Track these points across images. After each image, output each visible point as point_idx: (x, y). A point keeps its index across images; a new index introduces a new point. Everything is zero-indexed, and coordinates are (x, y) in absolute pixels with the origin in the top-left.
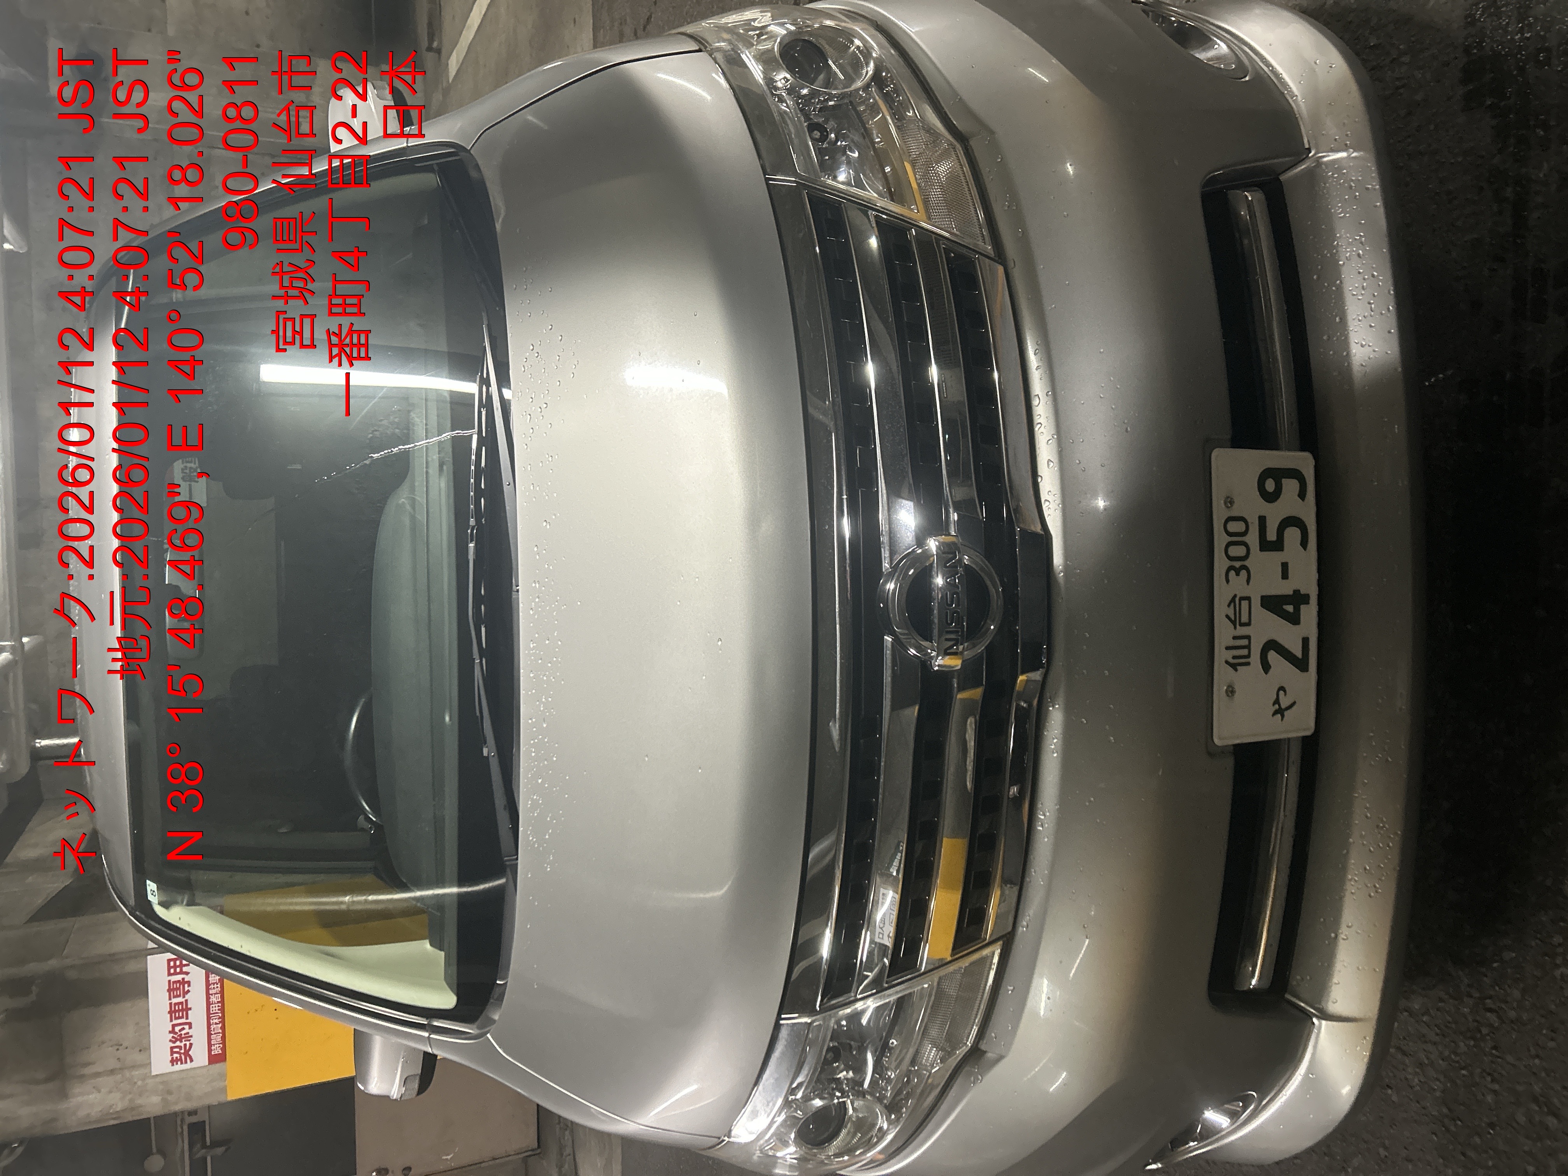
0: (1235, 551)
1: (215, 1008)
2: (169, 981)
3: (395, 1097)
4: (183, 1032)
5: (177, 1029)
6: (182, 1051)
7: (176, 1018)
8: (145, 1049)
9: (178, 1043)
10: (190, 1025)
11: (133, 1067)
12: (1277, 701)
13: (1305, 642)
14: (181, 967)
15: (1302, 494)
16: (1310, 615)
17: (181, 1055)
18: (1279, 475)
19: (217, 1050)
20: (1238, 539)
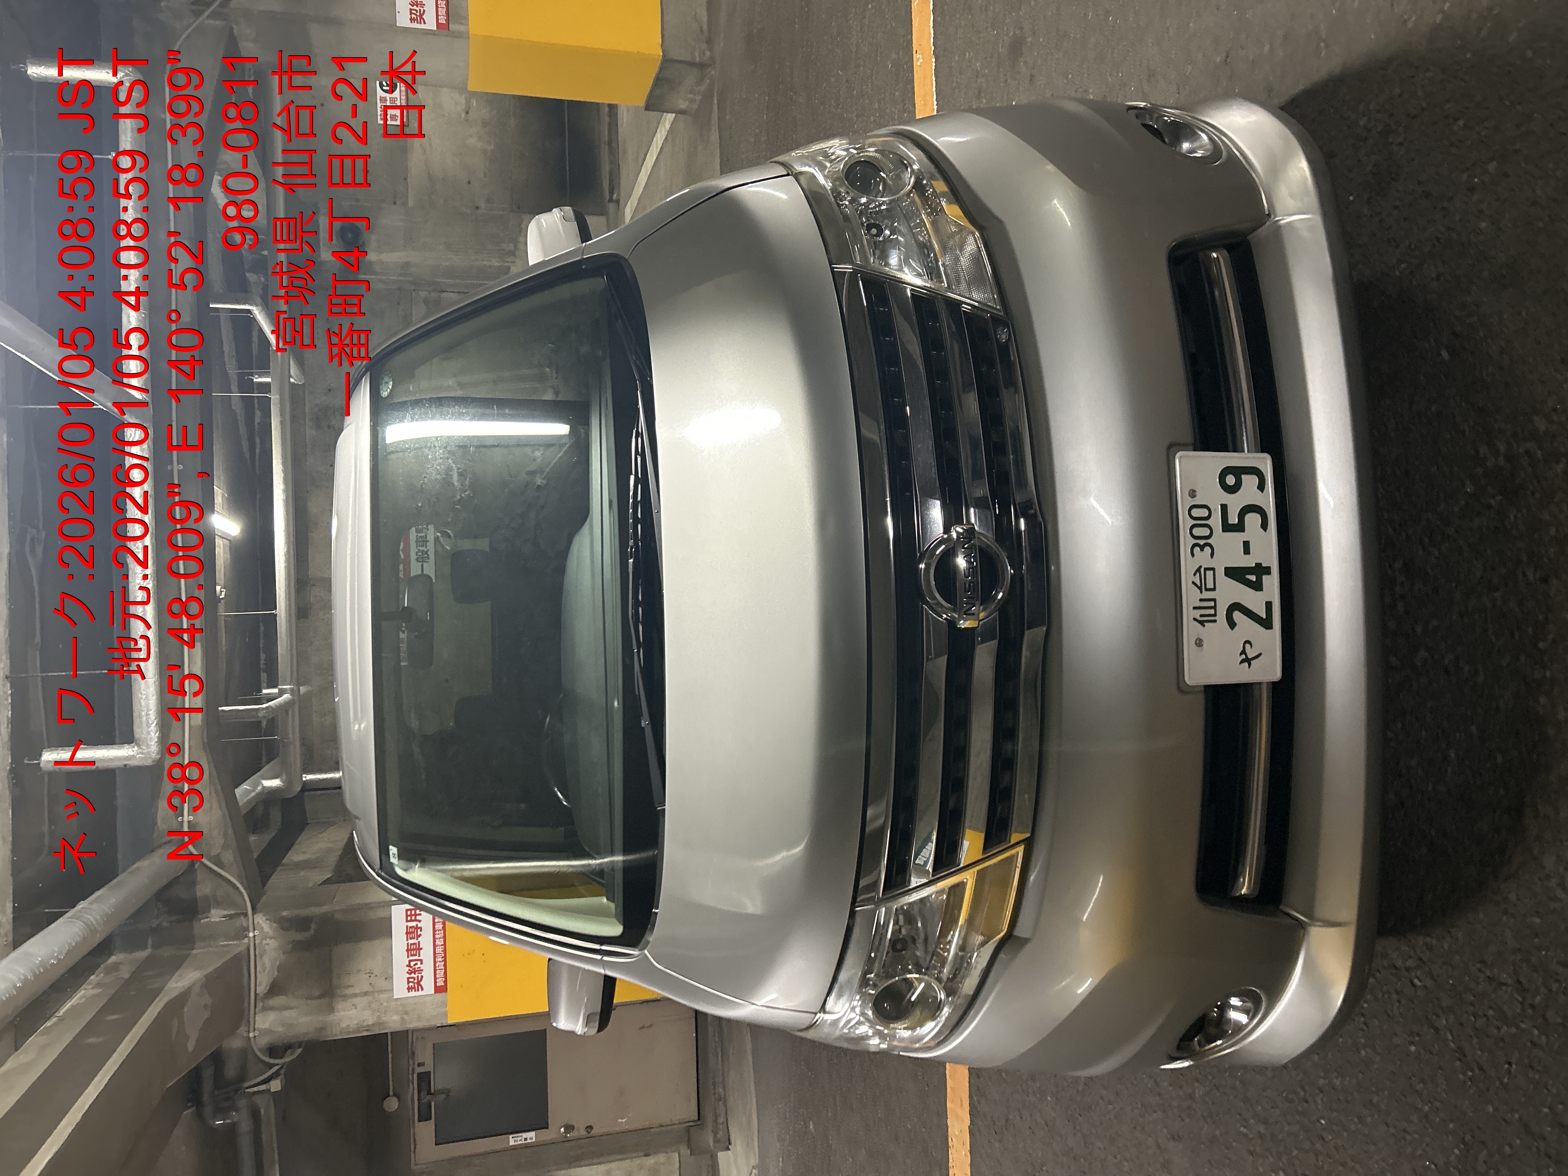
0: (1198, 532)
1: (439, 950)
2: (407, 926)
3: (579, 1033)
4: (417, 966)
5: (412, 964)
6: (416, 981)
7: (412, 955)
8: (389, 978)
9: (413, 975)
10: (421, 961)
11: (382, 991)
12: (1243, 652)
13: (1269, 605)
14: (416, 915)
15: (1261, 487)
16: (1272, 583)
17: (415, 984)
18: (1238, 472)
19: (440, 983)
20: (1202, 522)
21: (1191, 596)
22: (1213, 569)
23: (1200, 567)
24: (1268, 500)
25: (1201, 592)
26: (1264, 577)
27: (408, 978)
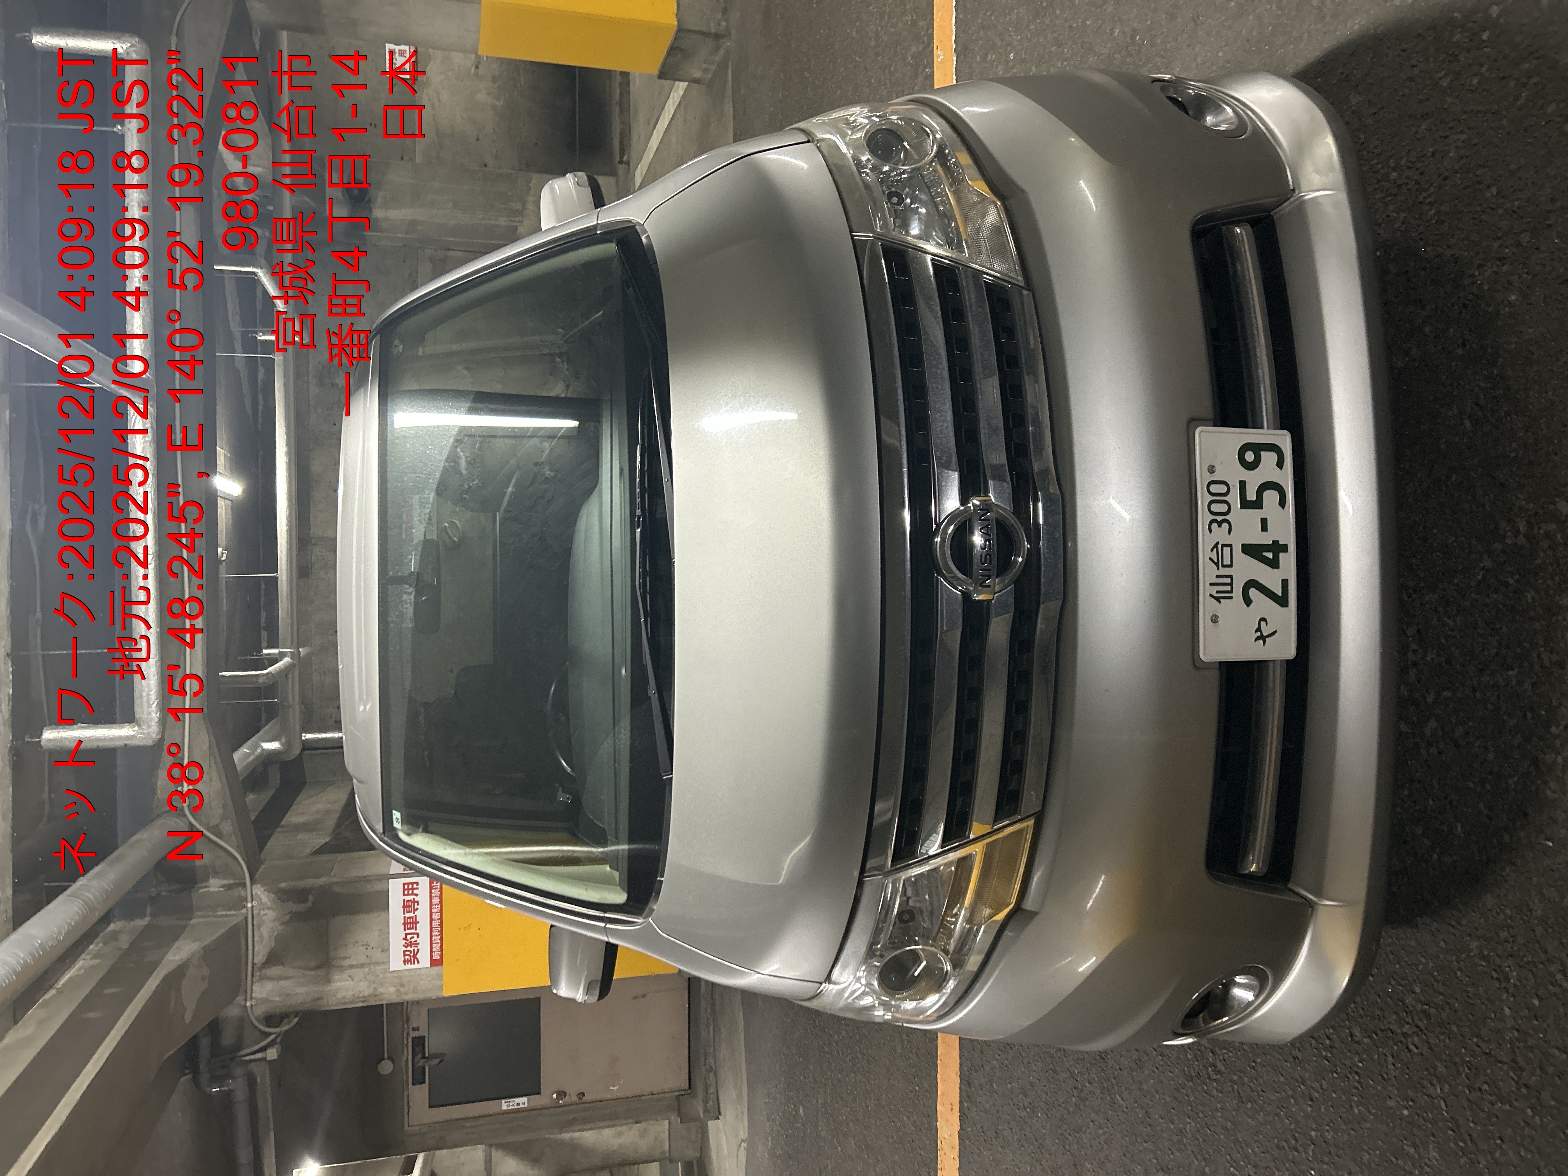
0: (1216, 508)
1: (436, 924)
2: (404, 901)
3: (579, 1001)
4: (413, 940)
5: (409, 937)
6: (412, 955)
7: (408, 929)
8: (386, 950)
9: (409, 948)
10: (418, 934)
11: (377, 963)
12: (1259, 629)
13: (1285, 583)
14: (413, 889)
15: (1280, 464)
16: (1289, 561)
17: (411, 957)
18: (1258, 448)
19: (436, 956)
20: (1219, 498)
21: (1207, 572)
22: (1230, 546)
23: (1218, 543)
24: (1286, 479)
25: (1218, 569)
26: (1281, 554)
27: (405, 951)
